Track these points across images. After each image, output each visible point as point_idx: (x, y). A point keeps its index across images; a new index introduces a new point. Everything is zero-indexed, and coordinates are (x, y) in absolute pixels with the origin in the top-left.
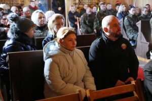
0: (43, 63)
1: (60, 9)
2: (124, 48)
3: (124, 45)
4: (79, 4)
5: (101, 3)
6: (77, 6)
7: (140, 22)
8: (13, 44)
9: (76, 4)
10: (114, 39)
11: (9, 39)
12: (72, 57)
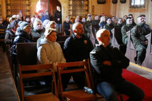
0: (37, 50)
1: (59, 19)
2: (86, 43)
3: (85, 41)
4: (73, 16)
5: (89, 15)
6: (71, 17)
7: (114, 29)
8: (19, 38)
9: (70, 16)
10: (79, 37)
11: (17, 36)
12: (54, 46)
